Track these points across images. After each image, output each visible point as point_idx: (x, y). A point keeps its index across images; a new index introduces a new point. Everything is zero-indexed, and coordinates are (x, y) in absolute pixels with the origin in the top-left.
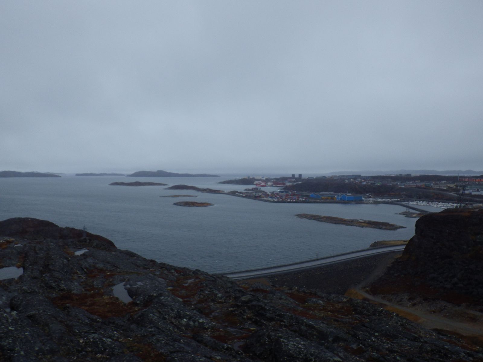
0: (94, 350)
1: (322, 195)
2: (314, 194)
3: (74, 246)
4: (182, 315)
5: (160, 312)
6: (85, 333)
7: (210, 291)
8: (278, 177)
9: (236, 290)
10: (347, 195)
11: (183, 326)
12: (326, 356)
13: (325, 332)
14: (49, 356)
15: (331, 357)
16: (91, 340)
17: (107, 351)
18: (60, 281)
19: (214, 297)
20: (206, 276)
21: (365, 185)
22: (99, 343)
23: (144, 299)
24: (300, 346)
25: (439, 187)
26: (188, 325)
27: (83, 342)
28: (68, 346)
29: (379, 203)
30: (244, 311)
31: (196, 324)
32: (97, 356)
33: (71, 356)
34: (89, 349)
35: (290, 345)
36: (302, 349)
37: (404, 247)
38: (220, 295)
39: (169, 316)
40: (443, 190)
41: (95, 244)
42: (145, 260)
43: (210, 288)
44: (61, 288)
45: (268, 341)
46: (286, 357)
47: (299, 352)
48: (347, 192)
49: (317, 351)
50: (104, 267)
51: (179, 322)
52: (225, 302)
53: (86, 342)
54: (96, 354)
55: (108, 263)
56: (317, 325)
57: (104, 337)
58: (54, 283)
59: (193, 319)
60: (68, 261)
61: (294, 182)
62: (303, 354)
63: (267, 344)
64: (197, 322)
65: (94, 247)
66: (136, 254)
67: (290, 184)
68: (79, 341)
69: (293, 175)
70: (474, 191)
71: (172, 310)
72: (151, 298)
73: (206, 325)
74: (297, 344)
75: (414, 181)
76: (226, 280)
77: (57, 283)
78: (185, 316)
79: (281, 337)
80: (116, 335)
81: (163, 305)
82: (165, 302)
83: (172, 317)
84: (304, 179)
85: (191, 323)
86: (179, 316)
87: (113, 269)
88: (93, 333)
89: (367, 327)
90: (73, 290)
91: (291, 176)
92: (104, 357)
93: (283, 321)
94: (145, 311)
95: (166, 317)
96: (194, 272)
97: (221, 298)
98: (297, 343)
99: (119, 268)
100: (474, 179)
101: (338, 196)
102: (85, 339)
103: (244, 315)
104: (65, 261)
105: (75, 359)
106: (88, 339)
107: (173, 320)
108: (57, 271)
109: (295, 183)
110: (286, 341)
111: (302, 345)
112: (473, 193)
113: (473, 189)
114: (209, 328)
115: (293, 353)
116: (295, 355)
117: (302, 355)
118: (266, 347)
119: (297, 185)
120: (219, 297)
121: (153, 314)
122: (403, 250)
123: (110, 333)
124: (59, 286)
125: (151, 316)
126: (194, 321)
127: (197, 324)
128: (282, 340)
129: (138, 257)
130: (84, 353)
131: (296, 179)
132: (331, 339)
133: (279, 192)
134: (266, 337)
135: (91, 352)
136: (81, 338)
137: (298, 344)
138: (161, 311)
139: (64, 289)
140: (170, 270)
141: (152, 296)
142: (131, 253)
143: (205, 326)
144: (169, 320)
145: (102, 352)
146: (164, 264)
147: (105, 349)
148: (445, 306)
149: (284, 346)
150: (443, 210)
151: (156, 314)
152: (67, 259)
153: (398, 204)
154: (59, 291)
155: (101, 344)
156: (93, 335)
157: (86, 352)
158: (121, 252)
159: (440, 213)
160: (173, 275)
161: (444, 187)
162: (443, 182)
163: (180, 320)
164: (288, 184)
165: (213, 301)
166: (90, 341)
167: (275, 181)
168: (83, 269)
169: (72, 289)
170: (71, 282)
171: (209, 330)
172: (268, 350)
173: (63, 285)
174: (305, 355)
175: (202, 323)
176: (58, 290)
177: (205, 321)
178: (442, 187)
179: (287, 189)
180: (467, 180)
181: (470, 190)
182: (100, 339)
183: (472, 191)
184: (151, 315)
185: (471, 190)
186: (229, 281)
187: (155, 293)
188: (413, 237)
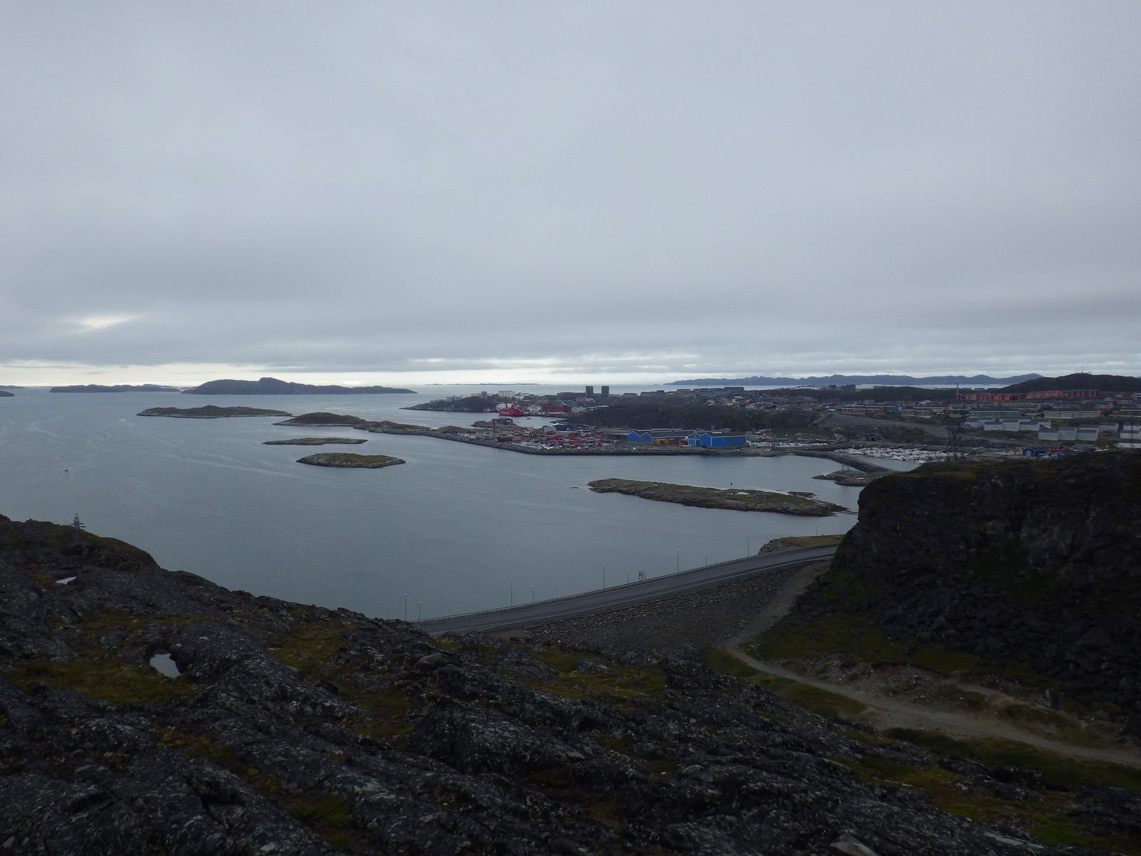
0: (100, 746)
1: (654, 435)
2: (637, 432)
3: (54, 564)
4: (288, 694)
5: (242, 690)
6: (81, 718)
7: (360, 651)
8: (554, 393)
9: (415, 647)
10: (713, 435)
11: (291, 714)
12: (554, 749)
13: (567, 711)
14: (11, 759)
15: (564, 752)
16: (94, 729)
17: (125, 745)
18: (22, 638)
19: (366, 661)
20: (357, 620)
21: (751, 412)
22: (110, 733)
23: (211, 668)
24: (507, 734)
25: (916, 414)
26: (300, 713)
27: (77, 733)
28: (49, 742)
29: (784, 452)
30: (424, 685)
31: (317, 710)
32: (105, 755)
33: (55, 758)
34: (89, 744)
35: (487, 733)
36: (509, 738)
37: (833, 551)
38: (379, 657)
39: (261, 696)
40: (925, 422)
41: (103, 557)
42: (223, 591)
43: (362, 645)
44: (26, 652)
45: (448, 730)
46: (477, 755)
47: (502, 744)
48: (713, 427)
49: (538, 742)
50: (124, 607)
51: (282, 708)
52: (389, 671)
53: (83, 734)
54: (103, 751)
55: (134, 598)
56: (555, 700)
57: (118, 723)
58: (10, 641)
59: (312, 700)
60: (40, 595)
61: (591, 404)
62: (510, 747)
63: (446, 734)
64: (319, 707)
65: (101, 565)
66: (202, 579)
67: (582, 409)
68: (70, 732)
69: (589, 389)
70: (989, 423)
71: (268, 684)
72: (226, 664)
73: (338, 711)
74: (500, 732)
75: (860, 401)
76: (406, 630)
77: (15, 643)
78: (294, 696)
79: (473, 720)
80: (143, 722)
81: (250, 675)
82: (254, 669)
83: (267, 699)
84: (614, 397)
85: (308, 709)
86: (283, 697)
87: (145, 612)
88: (96, 717)
89: (678, 710)
90: (54, 655)
91: (583, 391)
92: (117, 757)
93: (493, 698)
94: (213, 689)
95: (256, 698)
96: (332, 614)
97: (382, 663)
98: (500, 729)
99: (159, 609)
100: (989, 394)
101: (692, 437)
102: (82, 727)
103: (422, 693)
104: (33, 595)
105: (63, 761)
106: (86, 726)
107: (270, 705)
108: (15, 617)
109: (592, 408)
110: (481, 727)
111: (510, 732)
112: (987, 428)
113: (988, 419)
114: (343, 717)
115: (491, 745)
116: (494, 750)
117: (508, 749)
118: (445, 740)
119: (599, 413)
120: (377, 661)
121: (228, 694)
122: (832, 557)
123: (130, 719)
124: (20, 648)
125: (222, 698)
126: (314, 706)
127: (319, 709)
128: (473, 725)
129: (208, 586)
130: (79, 751)
131: (596, 396)
132: (575, 724)
133: (555, 430)
134: (446, 722)
135: (95, 749)
136: (74, 726)
137: (503, 730)
138: (244, 687)
139: (33, 654)
140: (278, 611)
141: (228, 660)
142: (189, 577)
143: (336, 714)
144: (261, 704)
145: (114, 749)
146: (268, 599)
147: (121, 743)
148: (917, 679)
149: (475, 735)
150: (919, 466)
151: (234, 694)
152: (36, 590)
153: (824, 457)
154: (21, 657)
155: (112, 735)
156: (98, 720)
157: (84, 749)
158: (166, 574)
159: (912, 472)
160: (284, 621)
161: (925, 414)
162: (924, 403)
163: (283, 703)
164: (577, 410)
165: (366, 669)
166: (91, 730)
167: (546, 402)
168: (74, 613)
169: (52, 653)
170: (49, 638)
171: (345, 720)
172: (448, 745)
173: (30, 646)
174: (514, 749)
175: (331, 707)
176: (18, 656)
177: (336, 705)
178: (920, 413)
179: (572, 422)
180: (974, 397)
181: (981, 421)
182: (110, 727)
183: (986, 423)
184: (224, 695)
185: (984, 421)
186: (412, 632)
187: (235, 654)
188: (854, 528)
